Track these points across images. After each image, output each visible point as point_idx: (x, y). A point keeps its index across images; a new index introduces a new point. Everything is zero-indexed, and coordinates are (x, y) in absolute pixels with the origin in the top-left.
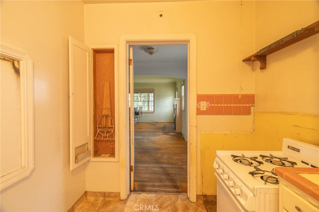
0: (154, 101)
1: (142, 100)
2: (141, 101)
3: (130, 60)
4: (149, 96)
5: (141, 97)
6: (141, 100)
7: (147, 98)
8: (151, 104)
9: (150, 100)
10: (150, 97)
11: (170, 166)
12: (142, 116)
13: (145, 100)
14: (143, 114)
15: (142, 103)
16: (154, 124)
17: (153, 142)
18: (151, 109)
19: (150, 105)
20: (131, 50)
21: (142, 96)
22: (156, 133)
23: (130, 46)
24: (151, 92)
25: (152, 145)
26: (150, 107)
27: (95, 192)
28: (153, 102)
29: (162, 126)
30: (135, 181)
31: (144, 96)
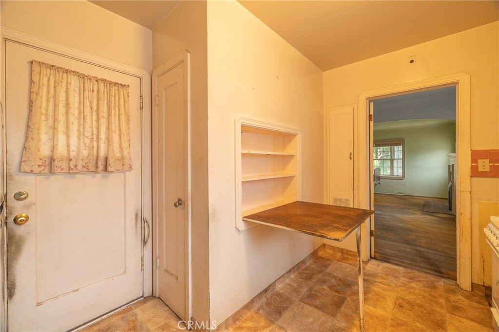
0: (403, 159)
1: (379, 157)
2: (377, 159)
3: (370, 116)
4: (392, 152)
5: (377, 152)
6: (377, 157)
7: (390, 154)
8: (398, 164)
9: (396, 158)
10: (395, 152)
11: (431, 252)
12: (379, 183)
13: (385, 158)
14: (381, 180)
15: (378, 162)
16: (403, 197)
17: (402, 221)
18: (398, 172)
19: (395, 165)
20: (372, 104)
21: (379, 150)
22: (407, 210)
23: (370, 102)
24: (396, 145)
25: (400, 224)
26: (395, 169)
27: (333, 247)
28: (400, 162)
29: (422, 202)
30: (375, 252)
31: (384, 152)
